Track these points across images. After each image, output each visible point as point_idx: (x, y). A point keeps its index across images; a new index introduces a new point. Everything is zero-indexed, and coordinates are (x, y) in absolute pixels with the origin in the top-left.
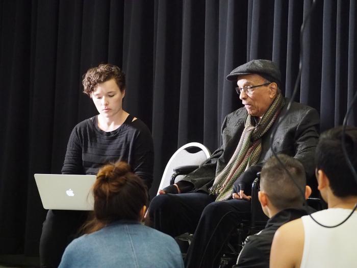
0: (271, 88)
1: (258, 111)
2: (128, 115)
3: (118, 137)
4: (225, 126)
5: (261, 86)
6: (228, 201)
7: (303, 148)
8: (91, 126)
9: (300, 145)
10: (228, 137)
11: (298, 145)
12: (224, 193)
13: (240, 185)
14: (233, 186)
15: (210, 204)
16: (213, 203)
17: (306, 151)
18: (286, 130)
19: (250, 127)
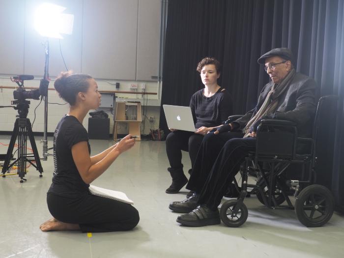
0: (287, 65)
2: (220, 87)
5: (280, 63)
11: (298, 102)
18: (291, 93)
19: (272, 91)
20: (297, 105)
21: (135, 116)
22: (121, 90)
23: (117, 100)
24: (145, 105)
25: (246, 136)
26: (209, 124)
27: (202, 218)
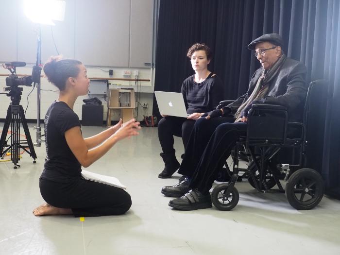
5: (270, 49)
9: (289, 87)
18: (282, 78)
19: (263, 76)
20: (288, 90)
21: (128, 102)
22: (114, 77)
23: (111, 87)
24: (139, 92)
25: (237, 121)
26: (200, 109)
27: (194, 202)
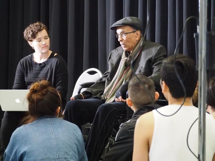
0: (137, 34)
1: (129, 48)
2: (52, 52)
3: (46, 66)
4: (110, 58)
5: (131, 33)
6: (112, 103)
7: (157, 70)
8: (30, 61)
9: (155, 68)
10: (112, 64)
11: (154, 68)
12: (110, 98)
13: (119, 93)
14: (116, 94)
15: (102, 105)
16: (103, 104)
17: (158, 72)
19: (125, 58)
